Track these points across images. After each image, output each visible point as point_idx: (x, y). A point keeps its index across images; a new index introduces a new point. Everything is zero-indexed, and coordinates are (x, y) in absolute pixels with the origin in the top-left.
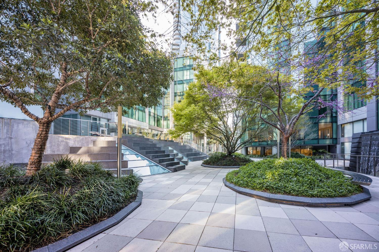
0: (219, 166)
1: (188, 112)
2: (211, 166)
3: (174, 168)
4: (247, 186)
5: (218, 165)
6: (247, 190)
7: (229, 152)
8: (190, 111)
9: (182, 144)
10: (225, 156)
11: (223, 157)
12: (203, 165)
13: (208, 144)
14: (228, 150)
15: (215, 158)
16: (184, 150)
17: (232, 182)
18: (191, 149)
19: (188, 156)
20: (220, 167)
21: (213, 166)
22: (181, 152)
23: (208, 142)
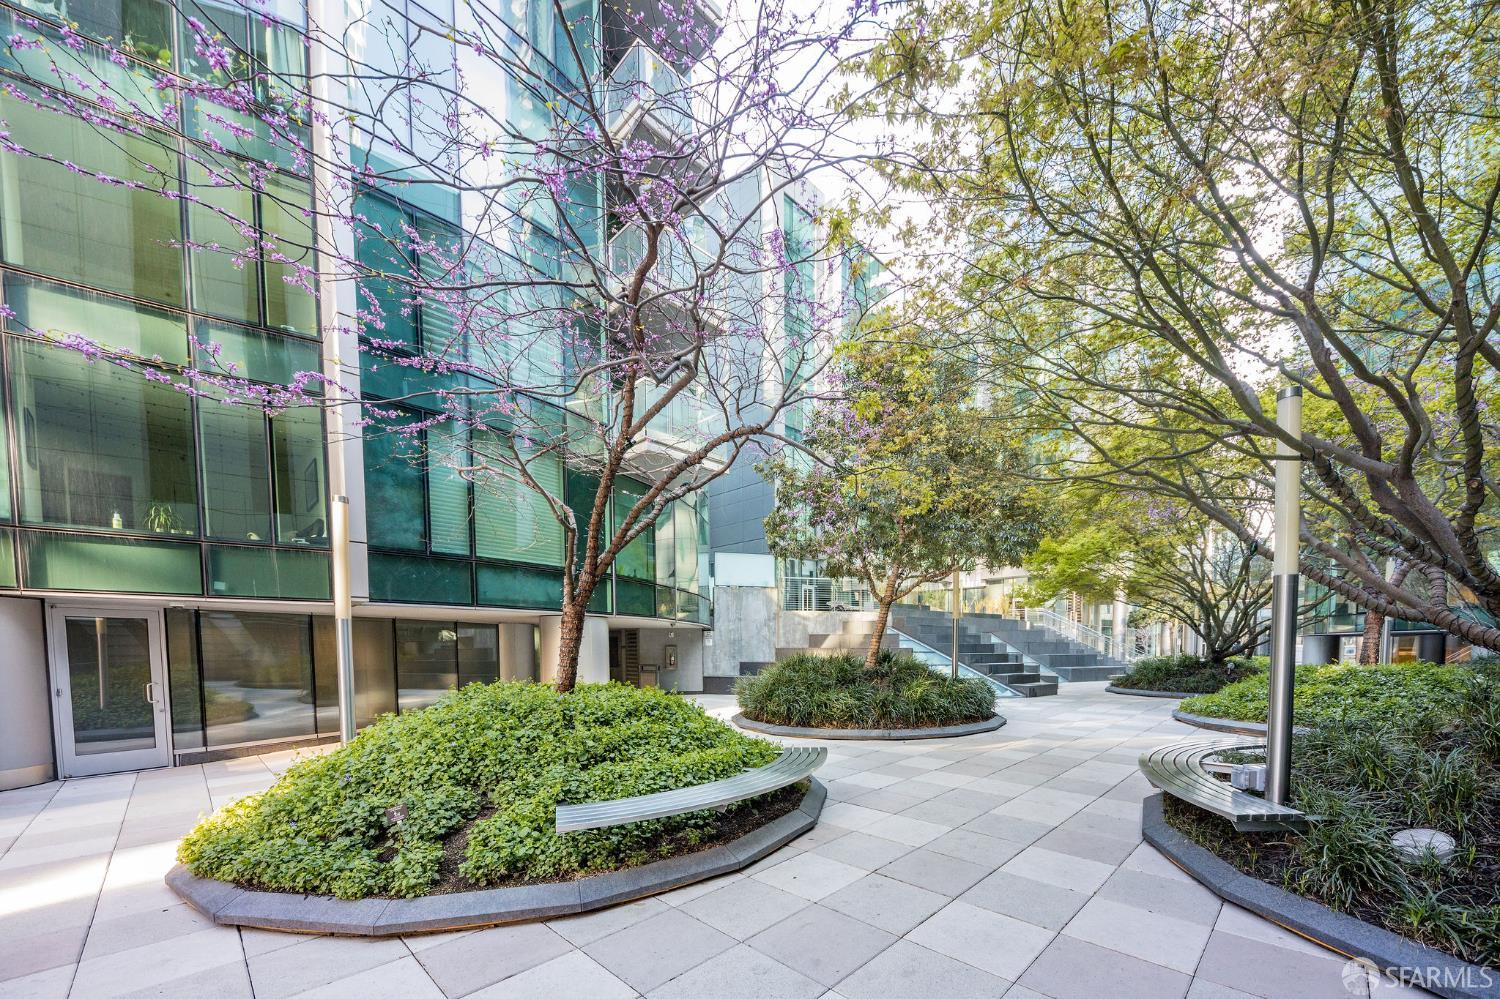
0: (1169, 693)
1: (1077, 547)
2: (1142, 692)
3: (1030, 688)
4: (1227, 715)
5: (1165, 690)
6: (1225, 722)
7: (1214, 651)
8: (1082, 545)
9: (1028, 627)
10: (1197, 662)
11: (1189, 666)
12: (1114, 688)
13: (1133, 622)
14: (1211, 645)
15: (1158, 669)
16: (1039, 644)
17: (1193, 711)
18: (1062, 644)
19: (1054, 663)
20: (1175, 694)
21: (1148, 692)
22: (1030, 653)
23: (1131, 616)
